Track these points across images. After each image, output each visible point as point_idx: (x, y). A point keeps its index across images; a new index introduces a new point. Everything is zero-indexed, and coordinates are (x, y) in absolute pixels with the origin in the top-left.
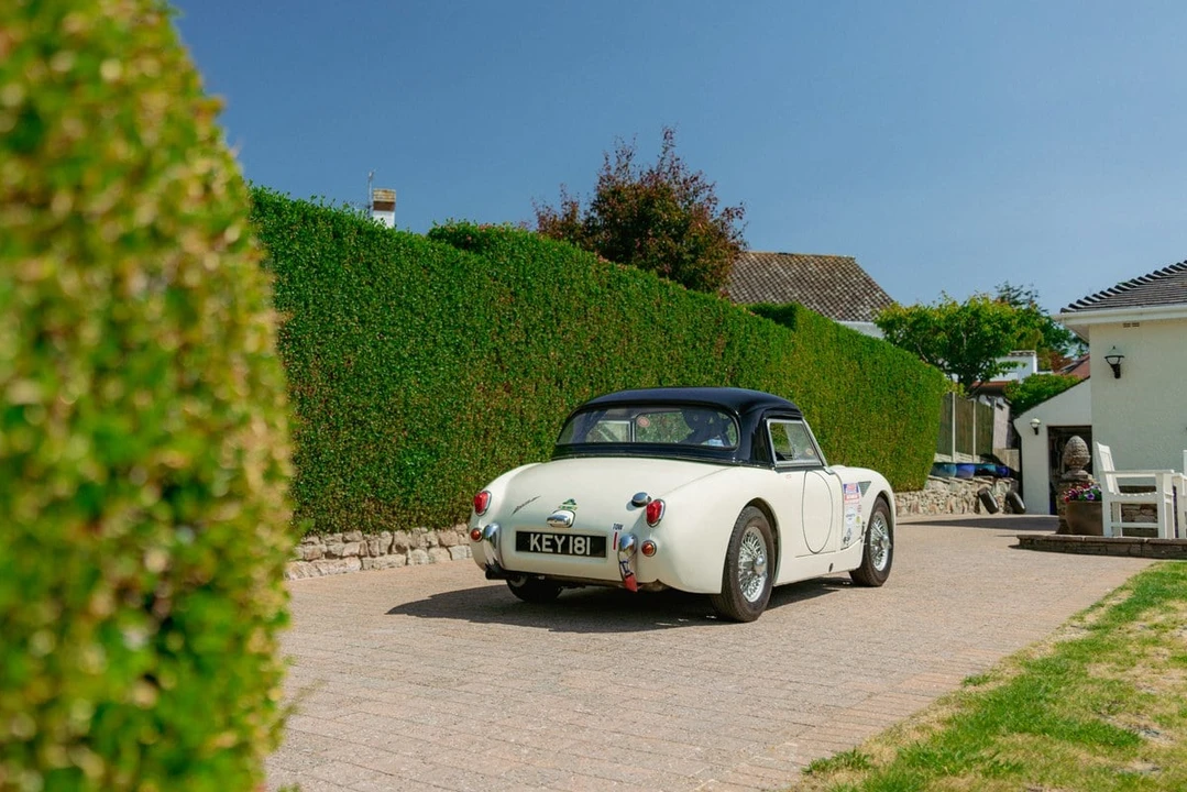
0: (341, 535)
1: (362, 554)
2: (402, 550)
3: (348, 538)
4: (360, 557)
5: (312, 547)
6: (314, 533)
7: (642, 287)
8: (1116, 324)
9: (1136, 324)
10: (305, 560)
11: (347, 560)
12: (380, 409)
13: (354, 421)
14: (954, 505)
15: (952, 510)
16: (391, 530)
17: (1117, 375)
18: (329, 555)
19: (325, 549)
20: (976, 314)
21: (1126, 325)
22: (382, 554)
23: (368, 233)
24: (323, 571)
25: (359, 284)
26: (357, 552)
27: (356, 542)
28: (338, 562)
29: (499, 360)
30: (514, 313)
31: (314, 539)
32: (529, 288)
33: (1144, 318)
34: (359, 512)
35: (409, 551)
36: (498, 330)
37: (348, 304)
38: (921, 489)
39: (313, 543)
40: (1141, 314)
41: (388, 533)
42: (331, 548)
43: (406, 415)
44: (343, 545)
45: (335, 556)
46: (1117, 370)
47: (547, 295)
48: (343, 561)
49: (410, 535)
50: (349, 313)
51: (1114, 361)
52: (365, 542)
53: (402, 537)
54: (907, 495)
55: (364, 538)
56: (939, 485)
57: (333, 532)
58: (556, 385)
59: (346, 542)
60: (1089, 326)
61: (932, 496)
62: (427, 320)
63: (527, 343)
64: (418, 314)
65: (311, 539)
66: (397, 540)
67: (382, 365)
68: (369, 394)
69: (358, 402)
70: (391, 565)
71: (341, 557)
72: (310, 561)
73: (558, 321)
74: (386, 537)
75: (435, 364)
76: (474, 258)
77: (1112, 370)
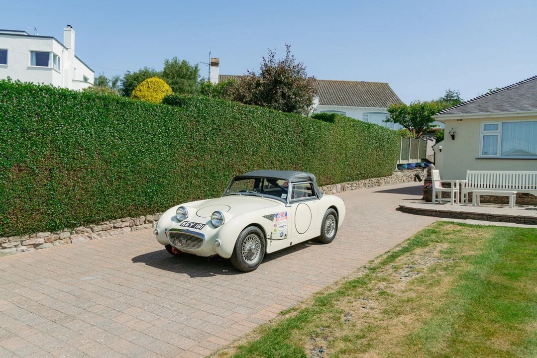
0: (120, 219)
1: (131, 225)
2: (150, 222)
3: (123, 220)
4: (130, 227)
5: (106, 225)
6: (106, 221)
7: (261, 113)
8: (454, 120)
9: (461, 120)
10: (102, 231)
11: (123, 229)
12: (132, 172)
13: (120, 178)
14: (405, 180)
15: (404, 181)
16: (145, 215)
17: (453, 138)
18: (115, 227)
19: (112, 225)
20: (423, 108)
21: (458, 120)
22: (141, 225)
23: (121, 103)
24: (112, 234)
25: (118, 124)
26: (128, 225)
27: (128, 221)
28: (120, 229)
29: (191, 147)
30: (198, 129)
31: (107, 222)
32: (205, 119)
33: (464, 118)
34: (127, 211)
35: (154, 222)
36: (190, 136)
37: (113, 133)
38: (391, 175)
39: (106, 224)
40: (463, 116)
41: (143, 216)
42: (115, 225)
43: (146, 173)
44: (122, 223)
45: (118, 228)
46: (453, 137)
47: (214, 121)
48: (121, 229)
49: (154, 216)
50: (113, 136)
51: (452, 134)
52: (132, 221)
53: (149, 217)
54: (385, 178)
55: (132, 220)
56: (399, 173)
57: (116, 219)
58: (220, 154)
59: (123, 222)
60: (445, 120)
61: (396, 177)
62: (154, 135)
63: (205, 140)
64: (149, 134)
65: (104, 223)
66: (147, 219)
67: (132, 155)
68: (126, 167)
69: (121, 170)
70: (145, 228)
71: (121, 228)
72: (106, 231)
73: (220, 130)
74: (143, 218)
75: (159, 152)
76: (176, 109)
77: (451, 137)
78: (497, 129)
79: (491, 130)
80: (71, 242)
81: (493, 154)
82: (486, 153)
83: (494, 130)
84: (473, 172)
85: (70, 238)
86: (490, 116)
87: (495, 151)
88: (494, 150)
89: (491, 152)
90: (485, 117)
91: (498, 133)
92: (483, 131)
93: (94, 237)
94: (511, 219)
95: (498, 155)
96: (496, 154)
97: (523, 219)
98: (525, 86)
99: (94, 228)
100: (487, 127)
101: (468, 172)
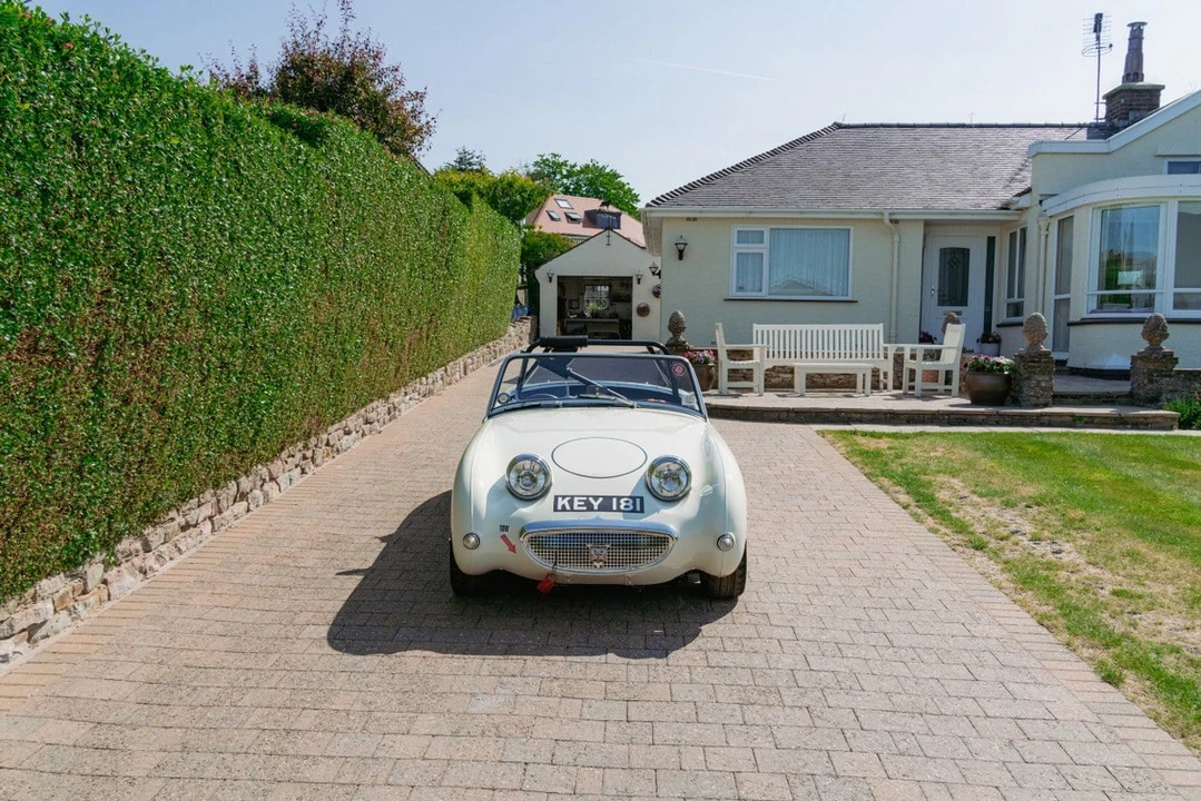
0: (197, 499)
1: (213, 514)
2: (244, 496)
3: (202, 500)
4: (211, 518)
5: (171, 524)
6: (174, 507)
8: (682, 218)
9: (695, 219)
10: (165, 542)
11: (201, 527)
13: (222, 366)
16: (237, 478)
17: (681, 258)
18: (185, 527)
19: (183, 521)
21: (688, 219)
22: (229, 507)
25: (229, 190)
26: (209, 513)
27: (208, 503)
28: (194, 531)
29: (325, 270)
30: (338, 215)
31: (174, 513)
32: (348, 186)
33: (703, 215)
35: (250, 495)
36: (327, 235)
40: (701, 212)
41: (234, 483)
42: (187, 518)
43: (262, 348)
44: (198, 510)
45: (191, 527)
46: (681, 255)
48: (198, 529)
49: (250, 477)
50: (221, 230)
51: (681, 247)
52: (216, 499)
53: (244, 483)
55: (216, 495)
57: (189, 498)
59: (201, 505)
60: (663, 218)
65: (169, 516)
66: (241, 487)
70: (236, 517)
71: (197, 525)
72: (171, 540)
74: (233, 487)
76: (312, 153)
77: (677, 253)
78: (762, 242)
79: (748, 242)
80: (109, 595)
81: (754, 290)
82: (740, 288)
83: (753, 242)
84: (765, 327)
85: (105, 582)
86: (752, 215)
87: (757, 284)
88: (754, 282)
89: (750, 287)
90: (744, 215)
91: (763, 248)
92: (735, 244)
93: (151, 568)
95: (764, 294)
96: (761, 290)
98: (784, 158)
99: (150, 538)
100: (743, 237)
101: (756, 327)
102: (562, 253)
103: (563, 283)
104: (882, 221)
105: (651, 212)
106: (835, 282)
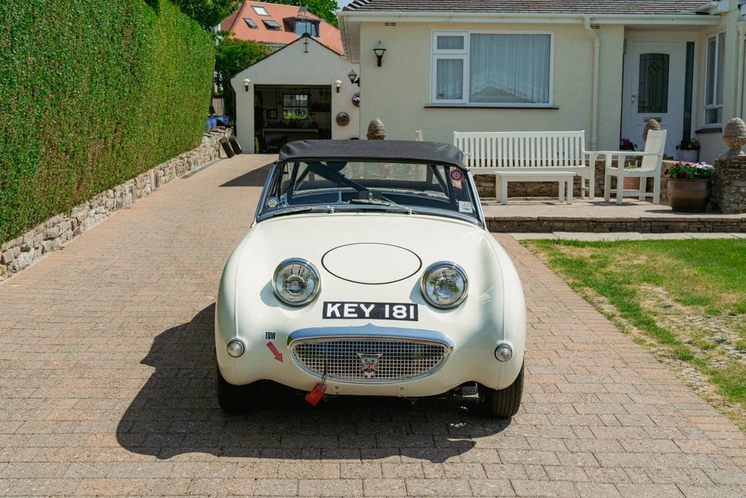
8: (379, 24)
9: (393, 24)
17: (379, 64)
21: (387, 24)
33: (402, 19)
40: (399, 16)
46: (379, 61)
51: (380, 53)
56: (207, 140)
60: (361, 23)
77: (376, 61)
78: (462, 48)
79: (448, 48)
81: (454, 98)
82: (441, 96)
83: (454, 48)
84: (467, 135)
86: (452, 20)
87: (458, 92)
88: (454, 89)
89: (450, 94)
90: (443, 19)
91: (464, 54)
92: (435, 50)
94: (629, 224)
95: (465, 101)
96: (461, 98)
97: (649, 224)
100: (443, 42)
101: (457, 134)
102: (258, 61)
103: (261, 92)
104: (583, 26)
105: (348, 16)
106: (535, 89)
